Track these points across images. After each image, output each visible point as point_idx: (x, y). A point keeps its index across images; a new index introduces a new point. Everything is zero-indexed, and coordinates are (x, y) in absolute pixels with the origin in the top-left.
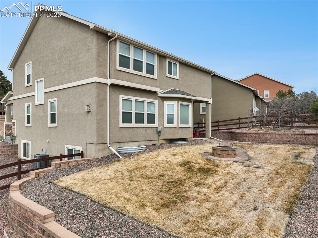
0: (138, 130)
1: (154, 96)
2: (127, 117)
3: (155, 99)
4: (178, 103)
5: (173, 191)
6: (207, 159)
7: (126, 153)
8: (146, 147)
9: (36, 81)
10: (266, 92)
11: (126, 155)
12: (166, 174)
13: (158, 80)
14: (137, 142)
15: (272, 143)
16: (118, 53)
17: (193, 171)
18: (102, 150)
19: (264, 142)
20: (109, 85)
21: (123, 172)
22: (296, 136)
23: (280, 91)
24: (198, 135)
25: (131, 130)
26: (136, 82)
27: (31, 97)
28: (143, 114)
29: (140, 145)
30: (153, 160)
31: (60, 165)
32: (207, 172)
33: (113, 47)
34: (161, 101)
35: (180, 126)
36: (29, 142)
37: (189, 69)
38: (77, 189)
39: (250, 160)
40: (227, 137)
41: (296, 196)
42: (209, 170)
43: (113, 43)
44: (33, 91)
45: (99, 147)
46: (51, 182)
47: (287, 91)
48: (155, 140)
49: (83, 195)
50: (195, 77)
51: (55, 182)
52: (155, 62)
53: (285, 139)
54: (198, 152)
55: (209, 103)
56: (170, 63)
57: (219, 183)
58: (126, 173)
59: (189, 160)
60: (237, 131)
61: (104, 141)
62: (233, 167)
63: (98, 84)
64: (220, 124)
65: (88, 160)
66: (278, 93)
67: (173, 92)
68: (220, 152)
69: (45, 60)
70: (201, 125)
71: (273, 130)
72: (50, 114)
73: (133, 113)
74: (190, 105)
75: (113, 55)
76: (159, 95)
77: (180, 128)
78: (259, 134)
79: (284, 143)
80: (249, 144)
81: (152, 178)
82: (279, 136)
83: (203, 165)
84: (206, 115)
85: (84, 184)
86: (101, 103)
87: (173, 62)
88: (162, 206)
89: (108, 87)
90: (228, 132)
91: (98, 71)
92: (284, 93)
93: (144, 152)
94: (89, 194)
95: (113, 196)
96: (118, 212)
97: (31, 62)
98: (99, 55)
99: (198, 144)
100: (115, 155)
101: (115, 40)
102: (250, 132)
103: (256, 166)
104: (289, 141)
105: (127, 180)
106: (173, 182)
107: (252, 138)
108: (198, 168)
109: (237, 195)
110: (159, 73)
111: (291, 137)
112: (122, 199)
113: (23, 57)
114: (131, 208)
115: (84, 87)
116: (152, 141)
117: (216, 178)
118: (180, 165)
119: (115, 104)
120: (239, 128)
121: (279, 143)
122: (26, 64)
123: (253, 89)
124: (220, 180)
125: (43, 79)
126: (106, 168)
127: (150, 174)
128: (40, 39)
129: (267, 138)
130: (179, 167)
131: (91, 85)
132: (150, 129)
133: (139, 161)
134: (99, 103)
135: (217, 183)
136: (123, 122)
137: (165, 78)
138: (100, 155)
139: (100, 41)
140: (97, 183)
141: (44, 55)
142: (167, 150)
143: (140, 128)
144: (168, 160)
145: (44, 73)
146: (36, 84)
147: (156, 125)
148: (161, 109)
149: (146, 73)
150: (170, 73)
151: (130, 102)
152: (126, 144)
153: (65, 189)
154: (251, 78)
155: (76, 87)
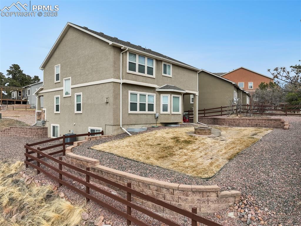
0: (142, 116)
1: (153, 91)
2: (133, 106)
3: (154, 93)
4: (171, 95)
5: (166, 151)
6: (190, 136)
7: (133, 132)
8: (148, 128)
9: (64, 79)
10: (251, 84)
11: (134, 133)
12: (162, 144)
13: (156, 79)
14: (141, 125)
15: (243, 127)
16: (128, 61)
17: (179, 142)
18: (117, 130)
19: (238, 125)
20: (121, 83)
21: (134, 142)
22: (261, 121)
23: (262, 83)
24: (187, 120)
25: (136, 116)
26: (141, 81)
27: (60, 91)
28: (145, 104)
29: (143, 127)
30: (153, 136)
31: (91, 139)
32: (188, 142)
33: (125, 57)
34: (158, 94)
35: (173, 113)
36: (58, 125)
37: (180, 69)
38: (107, 151)
39: (220, 137)
40: (211, 122)
41: (237, 153)
42: (190, 141)
43: (124, 54)
44: (62, 86)
45: (115, 127)
46: (88, 148)
47: (268, 83)
48: (153, 124)
49: (112, 154)
50: (184, 75)
51: (92, 148)
52: (154, 66)
53: (253, 123)
54: (185, 131)
55: (196, 95)
56: (165, 65)
57: (195, 148)
58: (136, 143)
59: (178, 136)
60: (220, 117)
61: (118, 124)
62: (206, 140)
63: (114, 83)
64: (206, 112)
65: (108, 136)
66: (261, 84)
67: (167, 87)
68: (200, 131)
69: (72, 64)
70: (190, 113)
71: (246, 116)
72: (76, 104)
73: (138, 104)
74: (181, 97)
75: (125, 62)
76: (156, 90)
77: (173, 115)
78: (234, 119)
79: (253, 126)
80: (226, 127)
81: (153, 146)
82: (249, 121)
83: (186, 139)
84: (194, 105)
85: (110, 148)
86: (116, 97)
87: (167, 65)
88: (160, 158)
89: (121, 85)
90: (211, 118)
91: (114, 74)
92: (266, 84)
93: (146, 131)
94: (115, 153)
95: (130, 154)
96: (134, 161)
97: (60, 65)
98: (115, 63)
99: (186, 127)
100: (126, 133)
101: (126, 52)
102: (228, 118)
103: (222, 139)
104: (257, 125)
105: (137, 146)
106: (166, 147)
107: (229, 122)
108: (183, 141)
109: (203, 153)
110: (157, 73)
111: (258, 121)
112: (136, 155)
113: (52, 60)
114: (141, 159)
115: (104, 85)
116: (152, 125)
117: (193, 145)
118: (171, 139)
119: (125, 97)
120: (221, 115)
121: (249, 127)
122: (55, 66)
123: (234, 83)
124: (195, 146)
125: (70, 78)
126: (122, 141)
127: (151, 143)
128: (68, 47)
129: (240, 122)
130: (171, 140)
131: (110, 84)
132: (150, 116)
133: (143, 137)
134: (115, 96)
135: (193, 148)
136: (131, 110)
137: (162, 77)
138: (116, 133)
139: (115, 53)
140: (119, 148)
141: (71, 60)
142: (163, 130)
143: (143, 115)
144: (163, 136)
145: (71, 73)
146: (64, 81)
147: (154, 112)
148: (158, 100)
149: (147, 74)
150: (165, 72)
151: (136, 95)
152: (133, 126)
153: (99, 151)
154: (237, 71)
155: (98, 85)
